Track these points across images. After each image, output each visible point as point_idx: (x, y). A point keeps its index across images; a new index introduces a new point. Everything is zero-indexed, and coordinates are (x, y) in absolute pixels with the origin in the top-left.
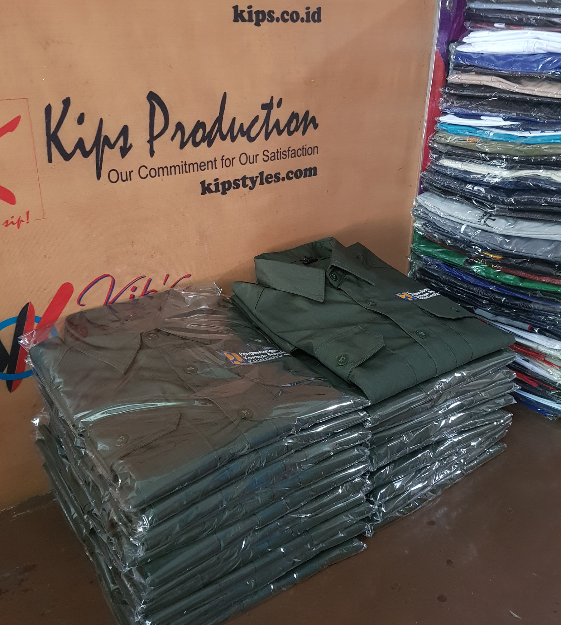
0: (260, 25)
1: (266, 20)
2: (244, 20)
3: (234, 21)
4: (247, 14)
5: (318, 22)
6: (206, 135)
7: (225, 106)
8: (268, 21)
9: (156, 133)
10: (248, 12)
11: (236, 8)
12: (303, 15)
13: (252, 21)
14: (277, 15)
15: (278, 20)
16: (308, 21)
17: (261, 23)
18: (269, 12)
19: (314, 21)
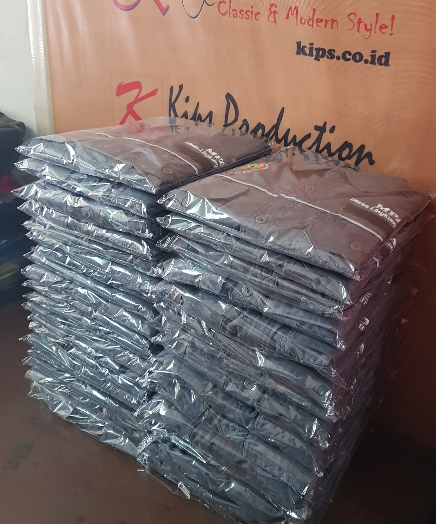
0: (319, 60)
1: (326, 57)
2: (305, 54)
3: (296, 53)
4: (309, 50)
5: (385, 66)
6: (264, 134)
7: (282, 117)
8: (328, 58)
9: (229, 122)
10: (309, 48)
11: (299, 43)
12: (367, 56)
13: (313, 56)
14: (338, 53)
15: (338, 58)
16: (373, 62)
17: (320, 59)
18: (330, 51)
19: (380, 64)
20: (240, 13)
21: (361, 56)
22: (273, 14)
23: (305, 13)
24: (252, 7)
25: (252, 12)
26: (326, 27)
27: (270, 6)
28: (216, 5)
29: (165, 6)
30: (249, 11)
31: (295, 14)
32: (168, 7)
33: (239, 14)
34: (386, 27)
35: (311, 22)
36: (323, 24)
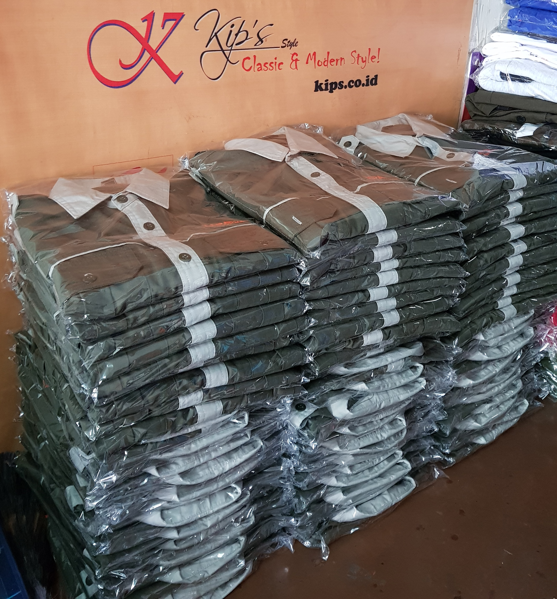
0: (333, 92)
2: (322, 90)
3: (315, 91)
4: (325, 86)
5: (375, 85)
8: (339, 88)
10: (325, 84)
11: (317, 82)
12: (364, 81)
13: (328, 90)
14: (346, 83)
15: (346, 87)
16: (367, 85)
18: (340, 82)
19: (372, 85)
20: (265, 66)
21: (360, 81)
22: (294, 62)
23: (321, 57)
24: (276, 59)
25: (276, 63)
26: (337, 65)
27: (291, 55)
28: (240, 63)
29: (176, 73)
30: (272, 63)
31: (313, 59)
32: (181, 74)
33: (263, 67)
34: (375, 57)
35: (326, 64)
36: (334, 63)
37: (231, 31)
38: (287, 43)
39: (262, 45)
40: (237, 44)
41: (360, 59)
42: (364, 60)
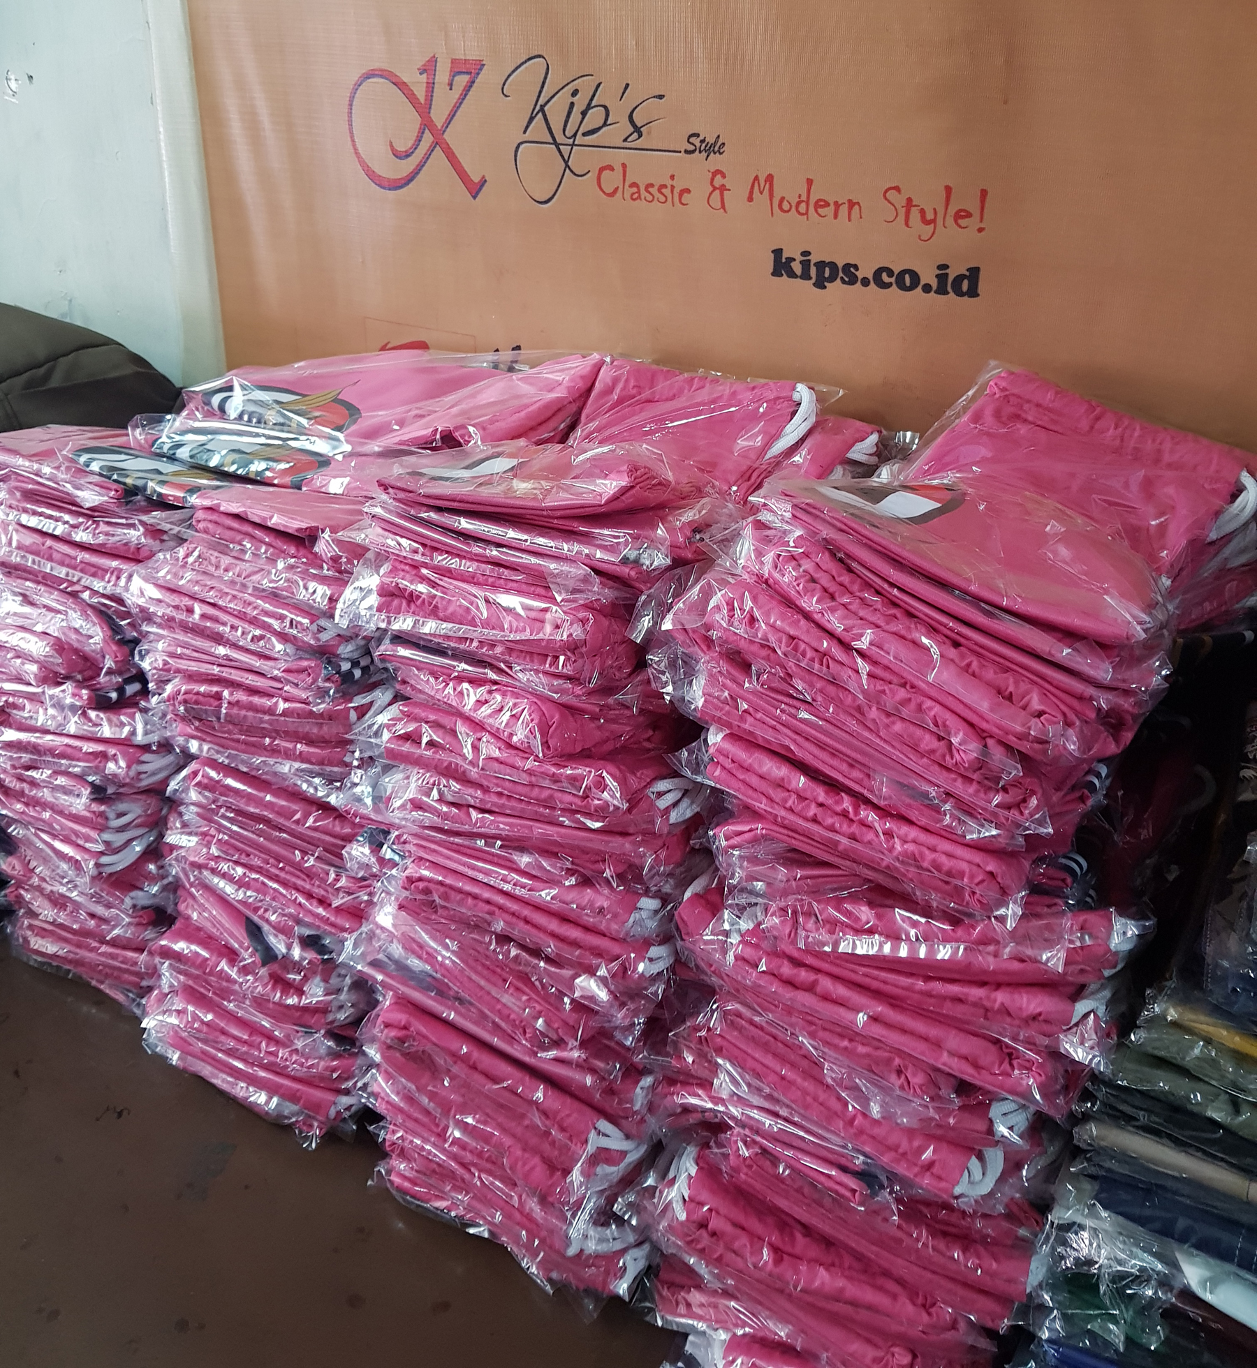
0: (825, 287)
2: (792, 275)
3: (773, 274)
4: (800, 266)
5: (970, 297)
8: (843, 281)
10: (801, 262)
11: (778, 253)
12: (928, 276)
13: (810, 278)
14: (866, 271)
15: (865, 282)
16: (942, 290)
17: (826, 284)
18: (847, 267)
19: (959, 293)
20: (647, 191)
21: (915, 277)
22: (717, 192)
23: (790, 188)
24: (672, 177)
25: (673, 187)
26: (836, 216)
27: (711, 175)
28: (592, 176)
29: (476, 179)
30: (664, 186)
31: (766, 191)
32: (483, 182)
33: (643, 193)
34: (969, 215)
35: (803, 208)
36: (829, 211)
37: (572, 104)
38: (698, 145)
39: (640, 143)
40: (584, 134)
41: (915, 213)
42: (930, 216)
